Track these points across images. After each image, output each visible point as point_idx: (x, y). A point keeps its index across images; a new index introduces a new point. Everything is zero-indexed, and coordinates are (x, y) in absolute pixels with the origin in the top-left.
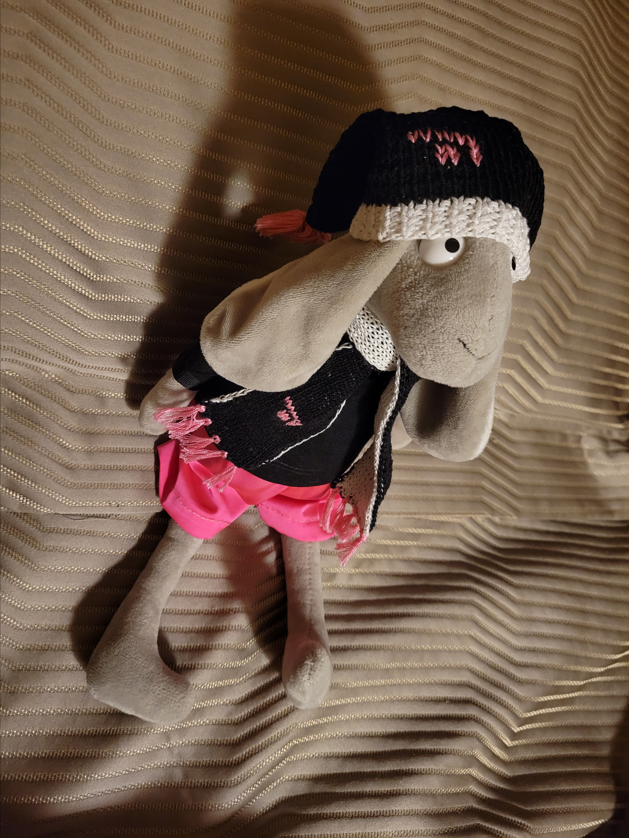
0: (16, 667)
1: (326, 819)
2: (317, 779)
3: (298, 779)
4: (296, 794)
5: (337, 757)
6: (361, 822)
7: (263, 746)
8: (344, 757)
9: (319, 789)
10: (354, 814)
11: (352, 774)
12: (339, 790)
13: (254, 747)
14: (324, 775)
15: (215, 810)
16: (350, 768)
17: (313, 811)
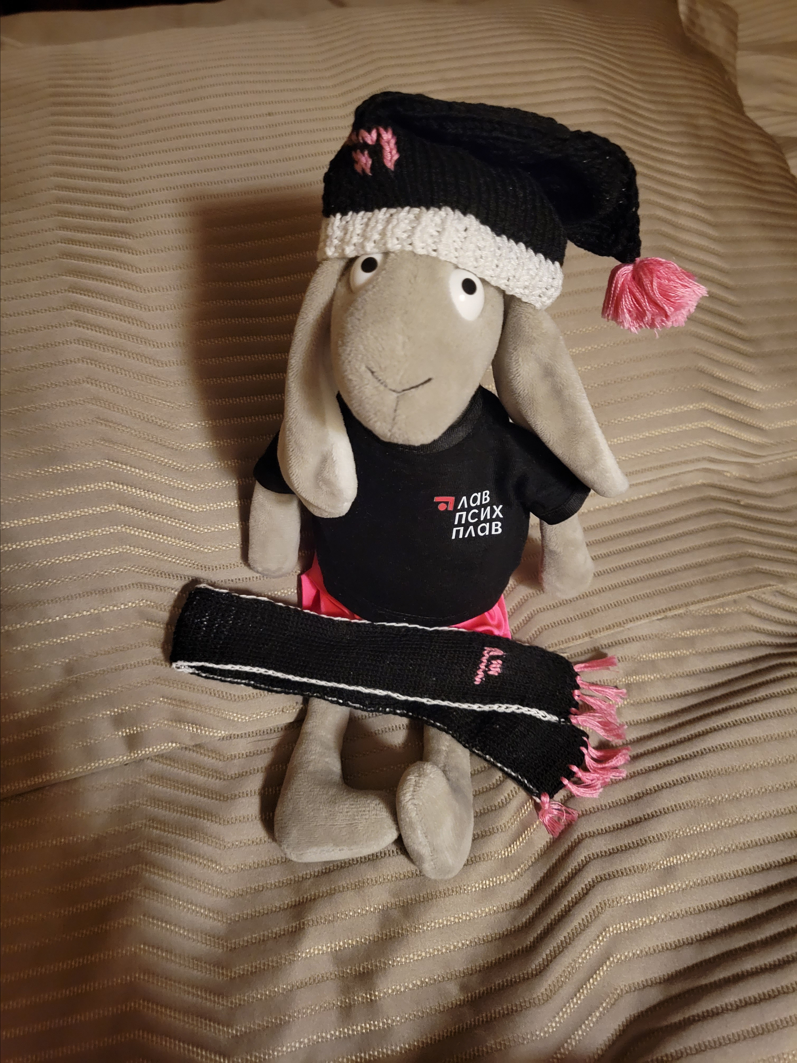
0: (231, 919)
1: (699, 1020)
2: (670, 979)
3: (644, 987)
4: (647, 1006)
5: (690, 943)
6: (753, 1011)
7: (568, 941)
8: (701, 940)
9: (677, 988)
10: (738, 1003)
11: (718, 956)
12: (704, 981)
13: (555, 945)
14: (680, 971)
15: (528, 1043)
16: (711, 951)
17: (677, 1018)
